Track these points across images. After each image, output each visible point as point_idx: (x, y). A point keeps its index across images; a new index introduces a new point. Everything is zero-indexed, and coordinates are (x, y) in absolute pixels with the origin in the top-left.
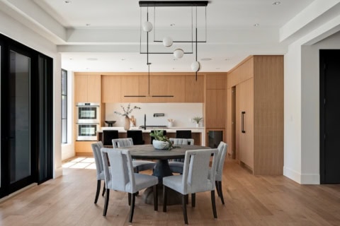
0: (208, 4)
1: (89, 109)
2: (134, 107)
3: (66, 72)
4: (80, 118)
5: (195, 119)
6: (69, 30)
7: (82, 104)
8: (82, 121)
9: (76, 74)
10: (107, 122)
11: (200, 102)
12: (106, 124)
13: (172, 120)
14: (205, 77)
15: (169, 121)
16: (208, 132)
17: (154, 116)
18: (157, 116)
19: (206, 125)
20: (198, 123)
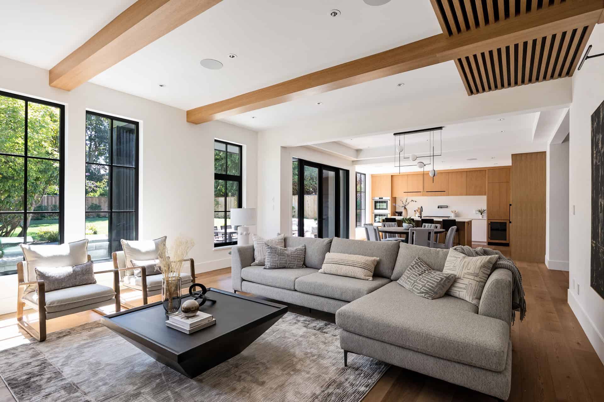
0: (443, 128)
1: (382, 202)
2: (411, 200)
3: (365, 175)
4: (376, 208)
5: (479, 211)
6: (358, 151)
7: (377, 199)
8: (377, 212)
9: (373, 176)
10: (396, 212)
11: (482, 195)
12: (397, 214)
13: (455, 211)
14: (487, 172)
15: (452, 212)
16: (490, 223)
17: (439, 207)
18: (441, 208)
19: (488, 217)
20: (481, 214)
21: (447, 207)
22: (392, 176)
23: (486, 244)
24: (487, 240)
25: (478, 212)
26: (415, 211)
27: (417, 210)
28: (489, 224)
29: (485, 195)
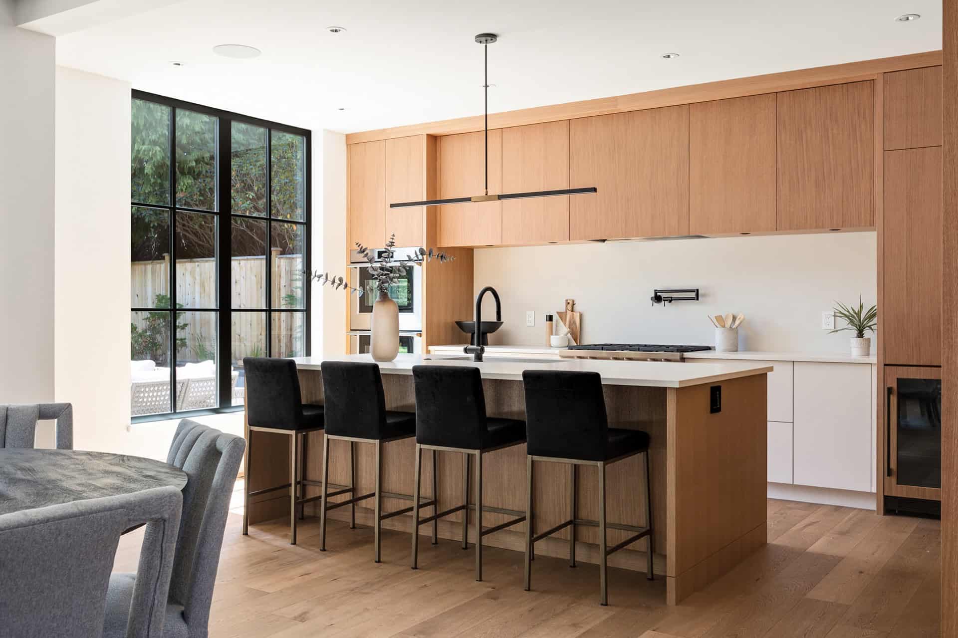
4: (364, 309)
5: (850, 317)
10: (460, 326)
13: (734, 318)
14: (879, 86)
15: (720, 320)
16: (894, 385)
17: (657, 299)
18: (671, 300)
19: (885, 347)
20: (860, 335)
21: (696, 295)
22: (434, 140)
23: (872, 505)
24: (882, 484)
25: (844, 323)
26: (550, 318)
27: (560, 314)
28: (890, 391)
29: (870, 225)
